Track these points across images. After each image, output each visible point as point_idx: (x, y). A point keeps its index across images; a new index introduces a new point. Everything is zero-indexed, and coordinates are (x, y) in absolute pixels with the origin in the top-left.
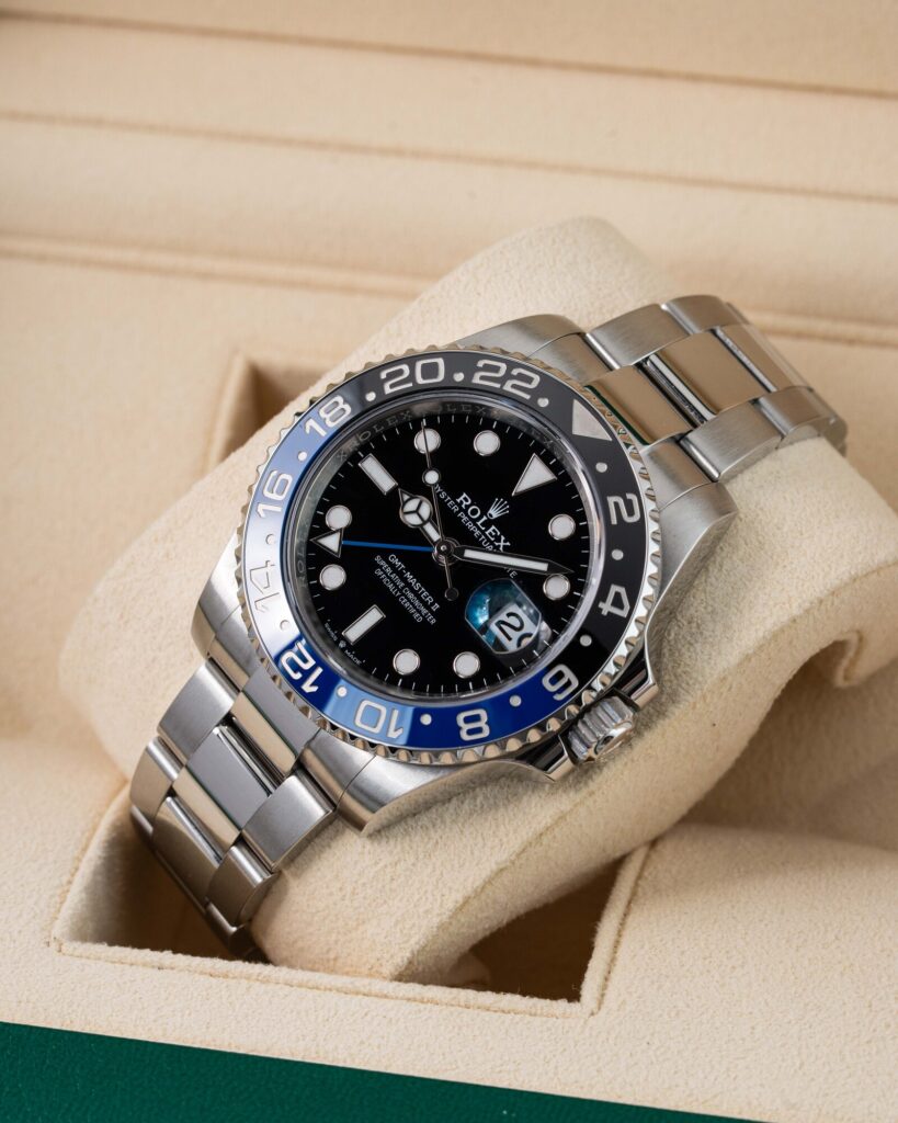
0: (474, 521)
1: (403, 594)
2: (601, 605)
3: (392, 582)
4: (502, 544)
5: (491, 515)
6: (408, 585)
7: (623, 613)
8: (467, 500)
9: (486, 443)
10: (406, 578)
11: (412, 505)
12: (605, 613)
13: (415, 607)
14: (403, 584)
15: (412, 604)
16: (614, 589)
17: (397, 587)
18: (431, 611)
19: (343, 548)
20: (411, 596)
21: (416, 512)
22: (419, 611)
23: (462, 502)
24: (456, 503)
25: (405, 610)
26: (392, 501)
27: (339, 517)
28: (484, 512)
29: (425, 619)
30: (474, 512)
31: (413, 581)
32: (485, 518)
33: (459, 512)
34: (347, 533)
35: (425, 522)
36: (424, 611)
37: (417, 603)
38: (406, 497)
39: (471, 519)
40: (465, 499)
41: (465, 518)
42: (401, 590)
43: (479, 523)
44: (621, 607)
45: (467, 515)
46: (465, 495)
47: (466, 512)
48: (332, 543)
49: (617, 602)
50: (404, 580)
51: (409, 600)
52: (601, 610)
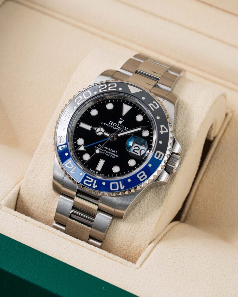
0: (116, 127)
1: (107, 153)
2: (160, 132)
3: (102, 151)
4: (126, 129)
5: (120, 123)
6: (107, 150)
7: (167, 131)
8: (112, 123)
9: (110, 106)
10: (106, 149)
11: (98, 130)
12: (162, 133)
13: (111, 155)
14: (105, 151)
15: (110, 154)
16: (162, 126)
17: (104, 152)
18: (116, 154)
19: (86, 148)
20: (109, 152)
21: (100, 131)
22: (113, 155)
23: (110, 124)
24: (109, 124)
25: (109, 157)
26: (93, 131)
27: (81, 141)
28: (118, 124)
29: (115, 157)
30: (115, 125)
31: (108, 149)
32: (118, 125)
33: (111, 127)
34: (85, 144)
35: (103, 133)
36: (114, 155)
37: (111, 154)
38: (96, 129)
39: (115, 127)
40: (111, 122)
41: (113, 127)
42: (106, 152)
43: (117, 127)
44: (165, 130)
45: (113, 126)
46: (110, 122)
47: (113, 125)
48: (82, 148)
49: (164, 129)
50: (105, 149)
51: (109, 154)
52: (161, 133)
